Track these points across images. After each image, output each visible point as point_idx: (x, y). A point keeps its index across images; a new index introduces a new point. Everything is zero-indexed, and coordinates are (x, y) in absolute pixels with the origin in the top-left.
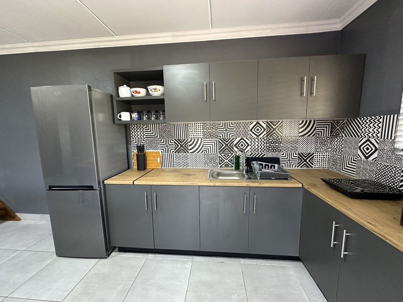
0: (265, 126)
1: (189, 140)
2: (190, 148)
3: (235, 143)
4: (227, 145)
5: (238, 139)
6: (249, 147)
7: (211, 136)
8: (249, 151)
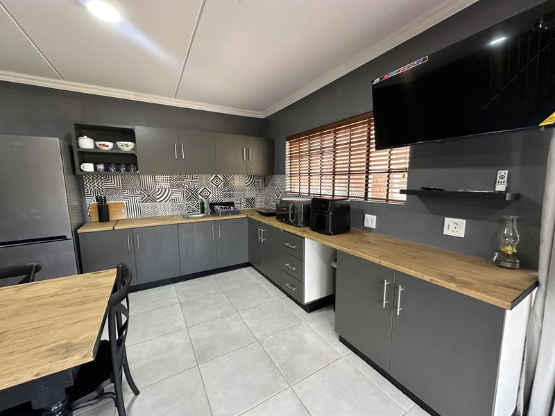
0: (222, 178)
1: (157, 190)
2: (158, 197)
3: (199, 192)
4: (192, 194)
5: (202, 189)
6: (211, 195)
7: (179, 186)
8: (211, 199)
